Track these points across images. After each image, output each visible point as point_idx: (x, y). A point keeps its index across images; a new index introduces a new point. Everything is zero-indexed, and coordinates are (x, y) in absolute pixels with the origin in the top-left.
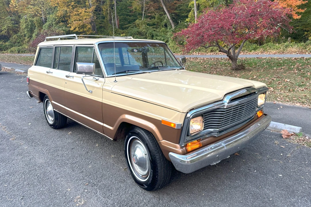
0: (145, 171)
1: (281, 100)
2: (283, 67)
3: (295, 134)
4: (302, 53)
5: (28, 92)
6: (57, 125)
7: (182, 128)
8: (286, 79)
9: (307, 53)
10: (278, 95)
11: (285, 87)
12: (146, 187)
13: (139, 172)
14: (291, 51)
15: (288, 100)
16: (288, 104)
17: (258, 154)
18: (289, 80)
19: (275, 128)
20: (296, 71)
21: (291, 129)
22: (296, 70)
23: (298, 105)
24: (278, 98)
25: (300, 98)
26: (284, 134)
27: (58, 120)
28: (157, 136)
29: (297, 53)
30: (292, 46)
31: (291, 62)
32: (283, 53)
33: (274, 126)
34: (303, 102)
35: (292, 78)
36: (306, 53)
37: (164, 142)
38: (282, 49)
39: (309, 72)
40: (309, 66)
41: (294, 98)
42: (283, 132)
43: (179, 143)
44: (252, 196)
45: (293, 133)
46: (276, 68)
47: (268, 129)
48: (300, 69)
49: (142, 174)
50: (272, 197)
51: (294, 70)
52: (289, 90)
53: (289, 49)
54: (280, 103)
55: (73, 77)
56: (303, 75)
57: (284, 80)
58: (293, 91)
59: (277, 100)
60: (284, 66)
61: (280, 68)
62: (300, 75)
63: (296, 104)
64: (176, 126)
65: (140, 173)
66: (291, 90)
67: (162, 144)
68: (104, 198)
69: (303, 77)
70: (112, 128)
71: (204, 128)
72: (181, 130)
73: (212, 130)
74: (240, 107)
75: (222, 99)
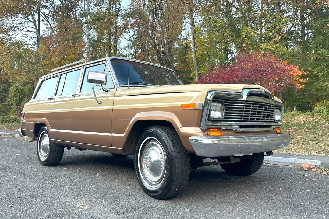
0: (159, 175)
1: (296, 151)
2: (293, 128)
3: (316, 167)
5: (20, 130)
7: (203, 108)
8: (297, 136)
10: (292, 147)
11: (298, 142)
12: (161, 192)
15: (303, 150)
16: (304, 154)
17: (280, 179)
18: (301, 137)
19: (294, 163)
20: (307, 131)
21: (311, 162)
22: (306, 129)
23: (314, 154)
24: (292, 150)
25: (315, 148)
26: (305, 167)
27: (53, 153)
28: (176, 124)
30: (298, 115)
31: (300, 125)
33: (293, 161)
34: (319, 152)
35: (304, 135)
38: (289, 118)
39: (320, 130)
40: (320, 127)
41: (309, 149)
42: (303, 165)
43: (199, 126)
44: (281, 202)
45: (314, 166)
46: (286, 129)
47: (287, 166)
50: (304, 203)
51: (305, 130)
52: (303, 144)
53: (296, 118)
54: (295, 153)
55: (80, 95)
56: (314, 133)
57: (295, 136)
58: (307, 144)
59: (291, 151)
61: (290, 129)
62: (311, 133)
63: (312, 153)
64: (197, 105)
65: (153, 180)
66: (304, 143)
67: (182, 132)
68: (111, 205)
69: (315, 134)
70: (123, 135)
71: (225, 118)
72: (202, 110)
73: (233, 123)
74: (259, 105)
75: (241, 92)
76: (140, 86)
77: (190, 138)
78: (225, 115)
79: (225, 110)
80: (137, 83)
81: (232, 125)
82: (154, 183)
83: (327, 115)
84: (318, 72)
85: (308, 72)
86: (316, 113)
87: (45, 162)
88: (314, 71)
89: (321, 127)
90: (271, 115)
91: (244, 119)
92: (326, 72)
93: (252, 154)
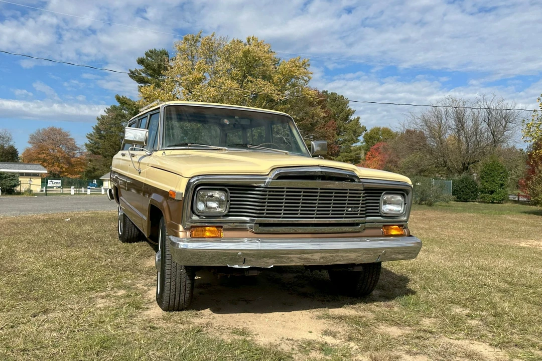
7: (184, 199)
28: (166, 216)
43: (181, 222)
64: (176, 195)
71: (229, 212)
72: (182, 202)
73: (247, 219)
74: (304, 192)
75: (267, 174)
76: (190, 148)
78: (230, 208)
79: (231, 201)
80: (186, 145)
81: (245, 222)
90: (348, 207)
91: (267, 214)
93: (272, 266)
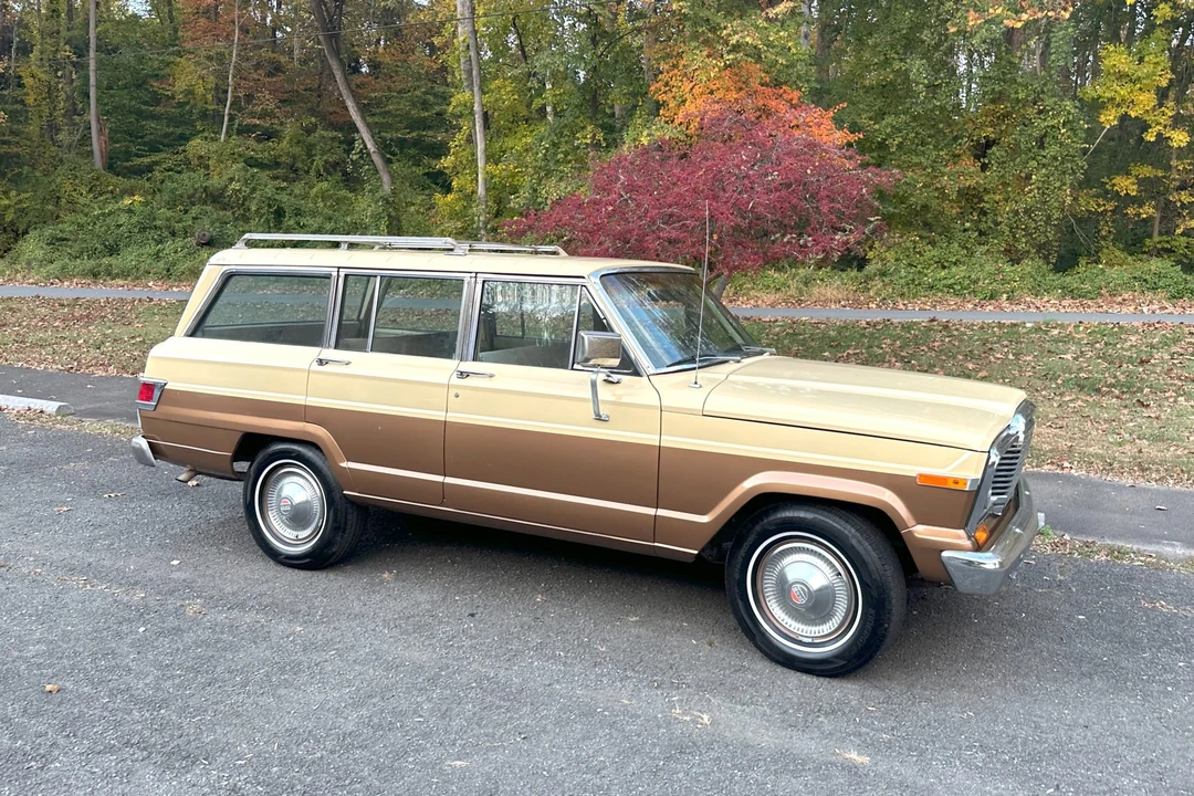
0: (828, 623)
4: (857, 304)
5: (140, 442)
6: (334, 553)
7: (979, 487)
9: (874, 306)
12: (841, 662)
13: (800, 632)
14: (823, 299)
27: (344, 532)
28: (901, 517)
29: (843, 303)
30: (822, 280)
32: (800, 302)
36: (871, 305)
37: (922, 532)
43: (963, 526)
48: (905, 357)
49: (813, 635)
53: (815, 290)
55: (491, 376)
60: (849, 347)
61: (845, 354)
64: (969, 483)
65: (804, 634)
67: (916, 535)
70: (705, 519)
72: (975, 493)
77: (945, 554)
82: (810, 640)
83: (908, 284)
84: (889, 135)
85: (861, 136)
86: (875, 275)
87: (308, 560)
88: (876, 130)
89: (929, 348)
92: (913, 135)
